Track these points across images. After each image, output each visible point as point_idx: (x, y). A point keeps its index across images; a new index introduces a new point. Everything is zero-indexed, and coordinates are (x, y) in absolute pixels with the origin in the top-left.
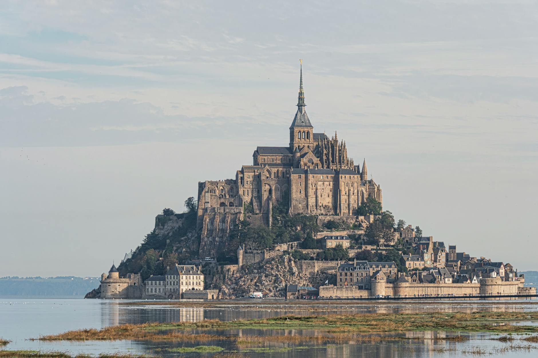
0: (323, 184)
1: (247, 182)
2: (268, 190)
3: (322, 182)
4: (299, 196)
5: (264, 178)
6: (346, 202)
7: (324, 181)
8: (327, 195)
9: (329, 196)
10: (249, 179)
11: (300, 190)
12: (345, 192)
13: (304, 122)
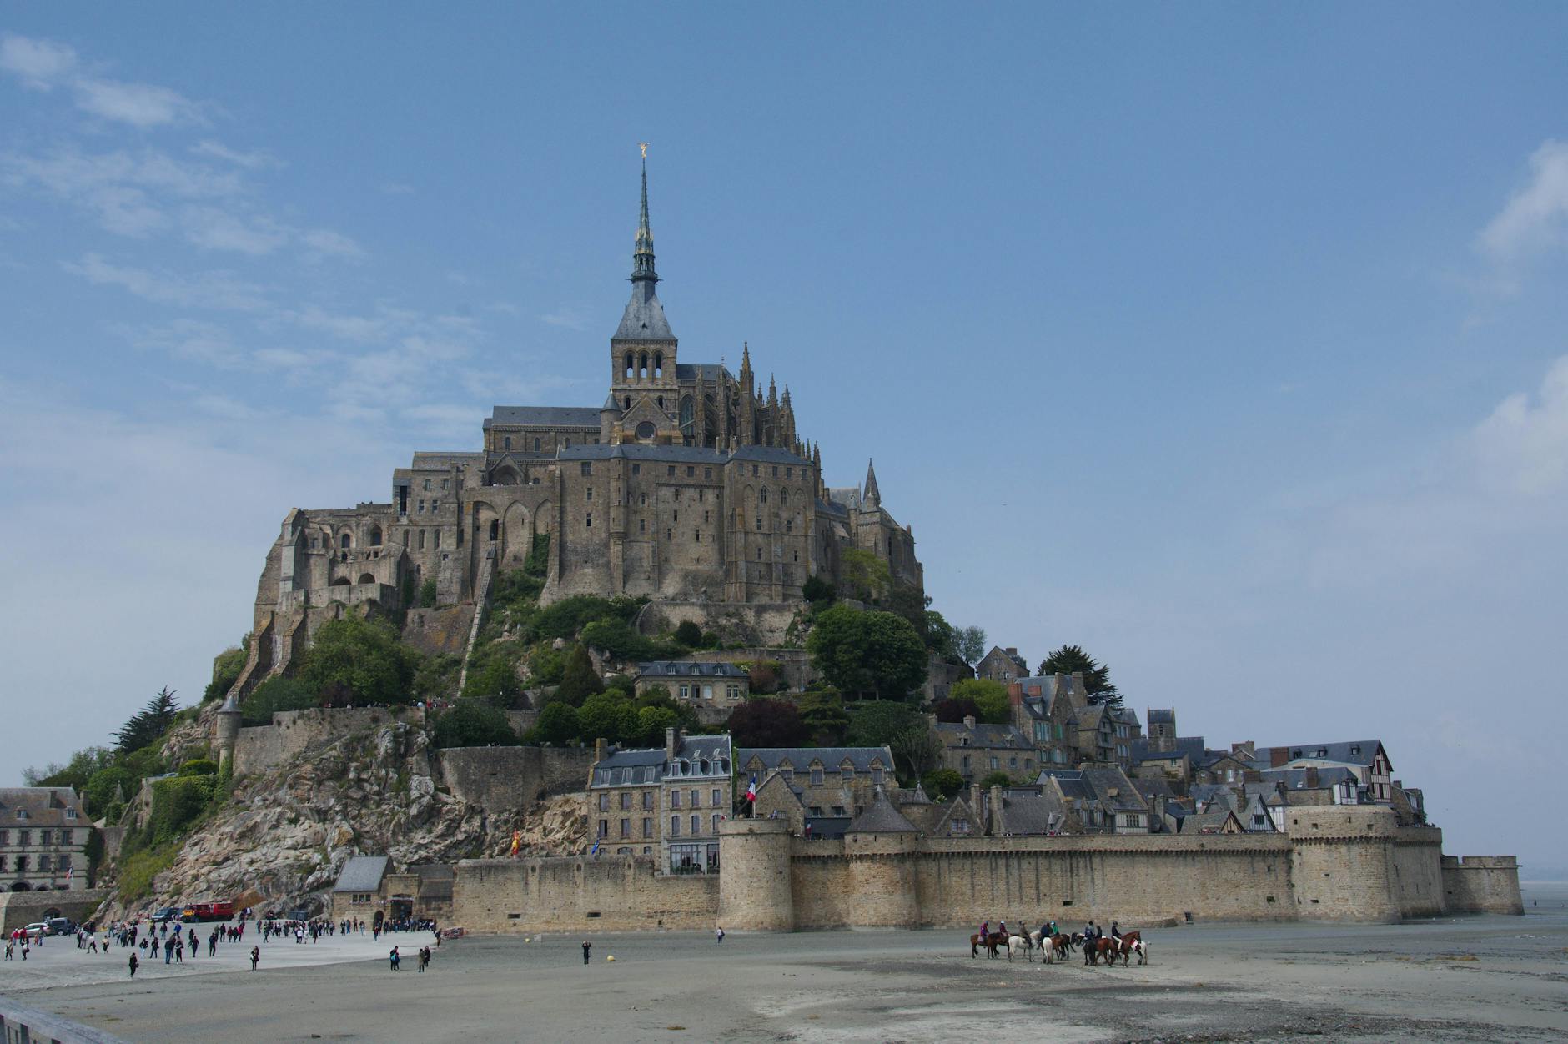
0: (677, 495)
1: (422, 502)
2: (489, 524)
3: (673, 489)
4: (586, 535)
5: (474, 485)
6: (760, 555)
7: (680, 485)
8: (691, 534)
9: (698, 539)
10: (429, 494)
11: (589, 515)
12: (754, 523)
13: (647, 324)
